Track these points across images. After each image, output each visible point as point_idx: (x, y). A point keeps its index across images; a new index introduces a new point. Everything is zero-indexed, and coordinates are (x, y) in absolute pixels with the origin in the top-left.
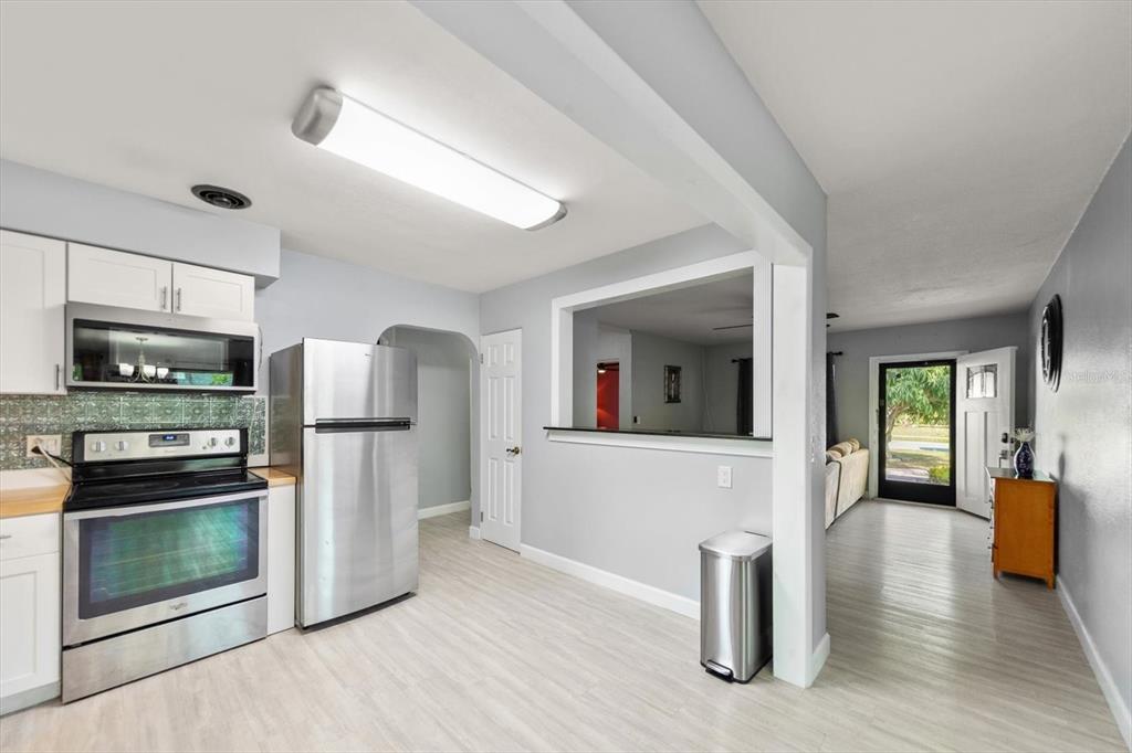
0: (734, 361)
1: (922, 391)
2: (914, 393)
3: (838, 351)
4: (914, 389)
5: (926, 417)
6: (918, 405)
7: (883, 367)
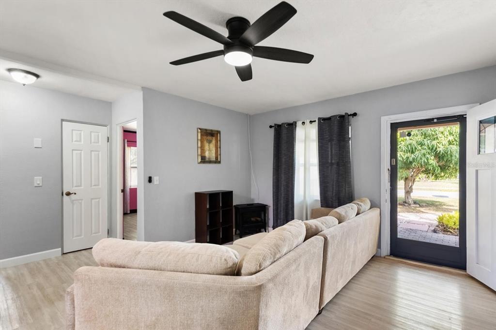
0: (271, 127)
1: (433, 158)
2: (427, 160)
3: (352, 113)
4: (428, 156)
5: (436, 175)
6: (430, 167)
7: (395, 127)
